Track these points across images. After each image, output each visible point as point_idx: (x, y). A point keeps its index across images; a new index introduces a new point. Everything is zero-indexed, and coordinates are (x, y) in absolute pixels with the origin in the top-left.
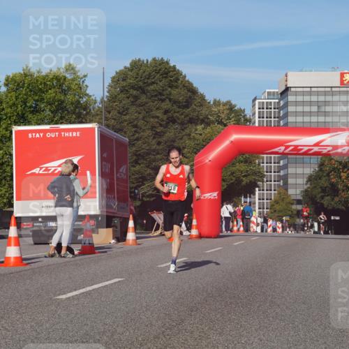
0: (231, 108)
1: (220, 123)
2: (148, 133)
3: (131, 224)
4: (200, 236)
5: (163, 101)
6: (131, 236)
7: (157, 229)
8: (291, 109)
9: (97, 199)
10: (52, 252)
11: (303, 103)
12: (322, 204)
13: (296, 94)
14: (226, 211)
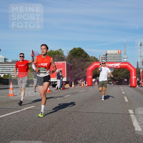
0: (95, 58)
1: (92, 61)
2: (77, 63)
3: (73, 83)
4: (88, 86)
5: (80, 56)
6: (73, 86)
7: (79, 84)
8: (108, 58)
9: (66, 78)
10: (56, 89)
11: (110, 57)
12: (114, 79)
13: (109, 55)
14: (94, 80)
